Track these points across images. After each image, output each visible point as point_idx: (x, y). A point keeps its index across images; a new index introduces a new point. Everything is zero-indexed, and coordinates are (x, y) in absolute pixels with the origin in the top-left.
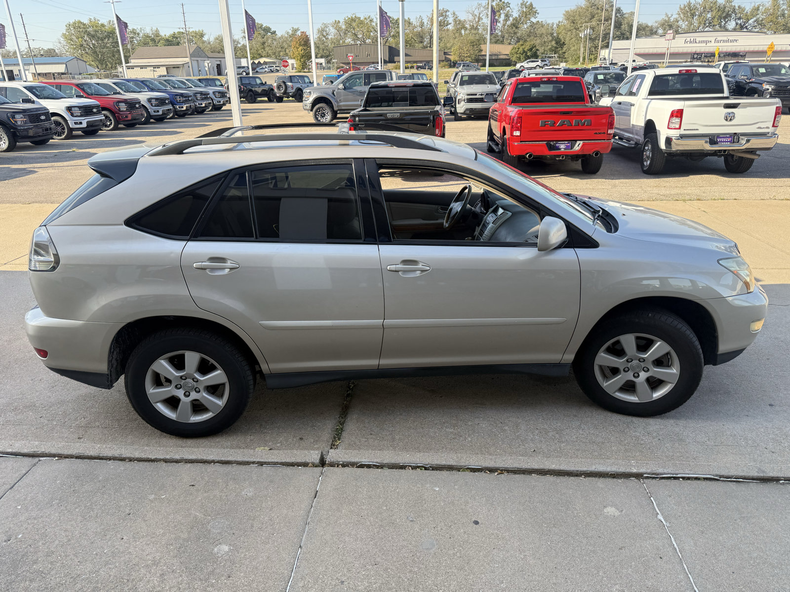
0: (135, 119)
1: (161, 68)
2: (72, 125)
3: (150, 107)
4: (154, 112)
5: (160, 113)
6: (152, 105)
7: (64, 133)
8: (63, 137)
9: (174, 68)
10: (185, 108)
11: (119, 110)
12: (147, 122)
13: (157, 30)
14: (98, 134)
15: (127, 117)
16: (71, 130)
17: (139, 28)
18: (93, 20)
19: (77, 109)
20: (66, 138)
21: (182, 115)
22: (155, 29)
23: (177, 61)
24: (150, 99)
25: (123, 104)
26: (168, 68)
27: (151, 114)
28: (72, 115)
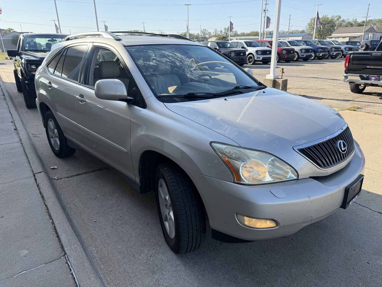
0: (288, 58)
1: (347, 38)
2: (256, 58)
3: (300, 53)
4: (302, 55)
5: (305, 56)
6: (301, 52)
7: (252, 62)
8: (251, 63)
9: (353, 38)
10: (321, 55)
11: (282, 53)
12: (297, 60)
13: (356, 19)
14: (268, 64)
15: (285, 57)
16: (255, 61)
17: (346, 19)
18: (325, 16)
19: (260, 52)
20: (252, 64)
21: (320, 58)
22: (355, 19)
23: (357, 35)
24: (301, 49)
25: (285, 51)
26: (350, 38)
27: (300, 57)
28: (257, 54)
